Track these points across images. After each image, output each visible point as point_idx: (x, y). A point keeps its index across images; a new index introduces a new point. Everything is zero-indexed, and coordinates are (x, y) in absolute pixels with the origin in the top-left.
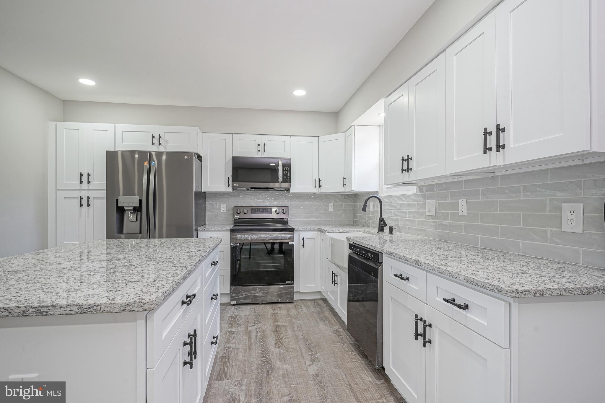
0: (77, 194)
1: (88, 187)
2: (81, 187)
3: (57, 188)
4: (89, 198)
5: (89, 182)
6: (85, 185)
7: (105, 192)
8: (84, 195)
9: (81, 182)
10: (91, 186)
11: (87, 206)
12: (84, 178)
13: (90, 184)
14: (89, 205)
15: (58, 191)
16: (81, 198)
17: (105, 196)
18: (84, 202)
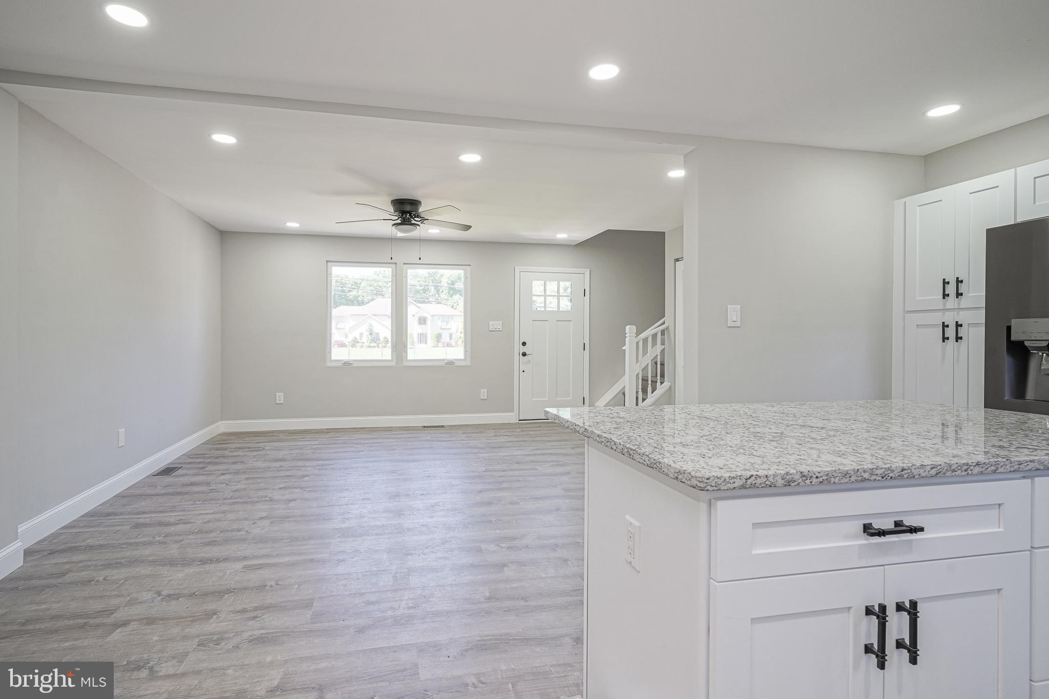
0: (938, 319)
1: (959, 304)
2: (945, 305)
3: (906, 310)
4: (958, 325)
5: (959, 295)
6: (952, 301)
7: (983, 312)
8: (950, 319)
9: (945, 295)
10: (964, 302)
11: (955, 340)
12: (951, 289)
13: (963, 298)
14: (958, 338)
15: (907, 315)
16: (945, 326)
17: (983, 320)
18: (950, 333)
